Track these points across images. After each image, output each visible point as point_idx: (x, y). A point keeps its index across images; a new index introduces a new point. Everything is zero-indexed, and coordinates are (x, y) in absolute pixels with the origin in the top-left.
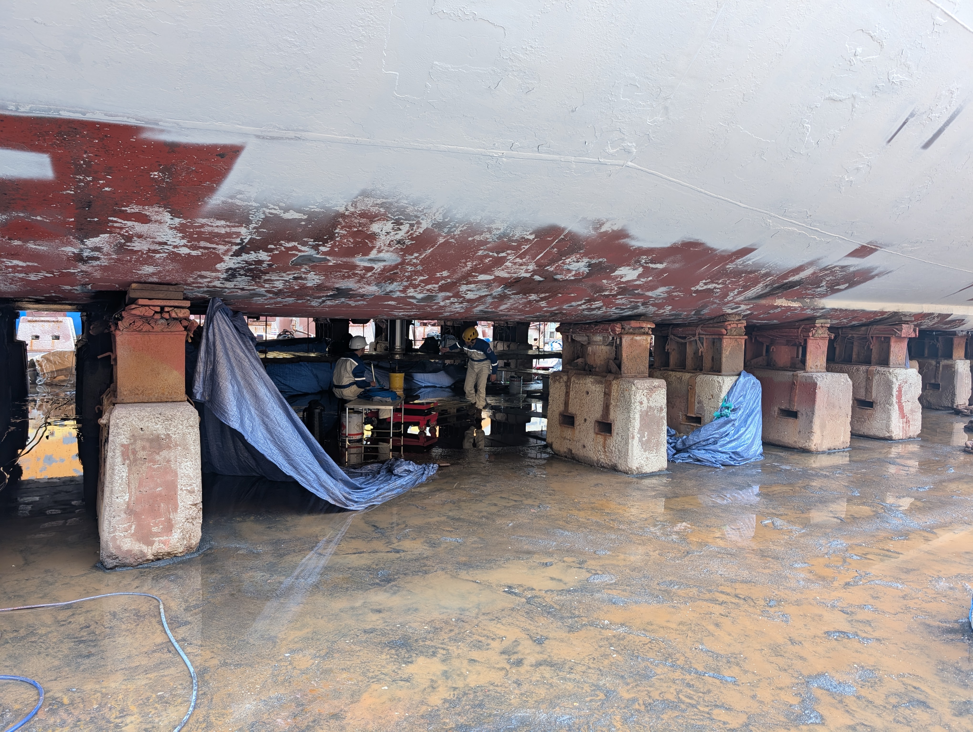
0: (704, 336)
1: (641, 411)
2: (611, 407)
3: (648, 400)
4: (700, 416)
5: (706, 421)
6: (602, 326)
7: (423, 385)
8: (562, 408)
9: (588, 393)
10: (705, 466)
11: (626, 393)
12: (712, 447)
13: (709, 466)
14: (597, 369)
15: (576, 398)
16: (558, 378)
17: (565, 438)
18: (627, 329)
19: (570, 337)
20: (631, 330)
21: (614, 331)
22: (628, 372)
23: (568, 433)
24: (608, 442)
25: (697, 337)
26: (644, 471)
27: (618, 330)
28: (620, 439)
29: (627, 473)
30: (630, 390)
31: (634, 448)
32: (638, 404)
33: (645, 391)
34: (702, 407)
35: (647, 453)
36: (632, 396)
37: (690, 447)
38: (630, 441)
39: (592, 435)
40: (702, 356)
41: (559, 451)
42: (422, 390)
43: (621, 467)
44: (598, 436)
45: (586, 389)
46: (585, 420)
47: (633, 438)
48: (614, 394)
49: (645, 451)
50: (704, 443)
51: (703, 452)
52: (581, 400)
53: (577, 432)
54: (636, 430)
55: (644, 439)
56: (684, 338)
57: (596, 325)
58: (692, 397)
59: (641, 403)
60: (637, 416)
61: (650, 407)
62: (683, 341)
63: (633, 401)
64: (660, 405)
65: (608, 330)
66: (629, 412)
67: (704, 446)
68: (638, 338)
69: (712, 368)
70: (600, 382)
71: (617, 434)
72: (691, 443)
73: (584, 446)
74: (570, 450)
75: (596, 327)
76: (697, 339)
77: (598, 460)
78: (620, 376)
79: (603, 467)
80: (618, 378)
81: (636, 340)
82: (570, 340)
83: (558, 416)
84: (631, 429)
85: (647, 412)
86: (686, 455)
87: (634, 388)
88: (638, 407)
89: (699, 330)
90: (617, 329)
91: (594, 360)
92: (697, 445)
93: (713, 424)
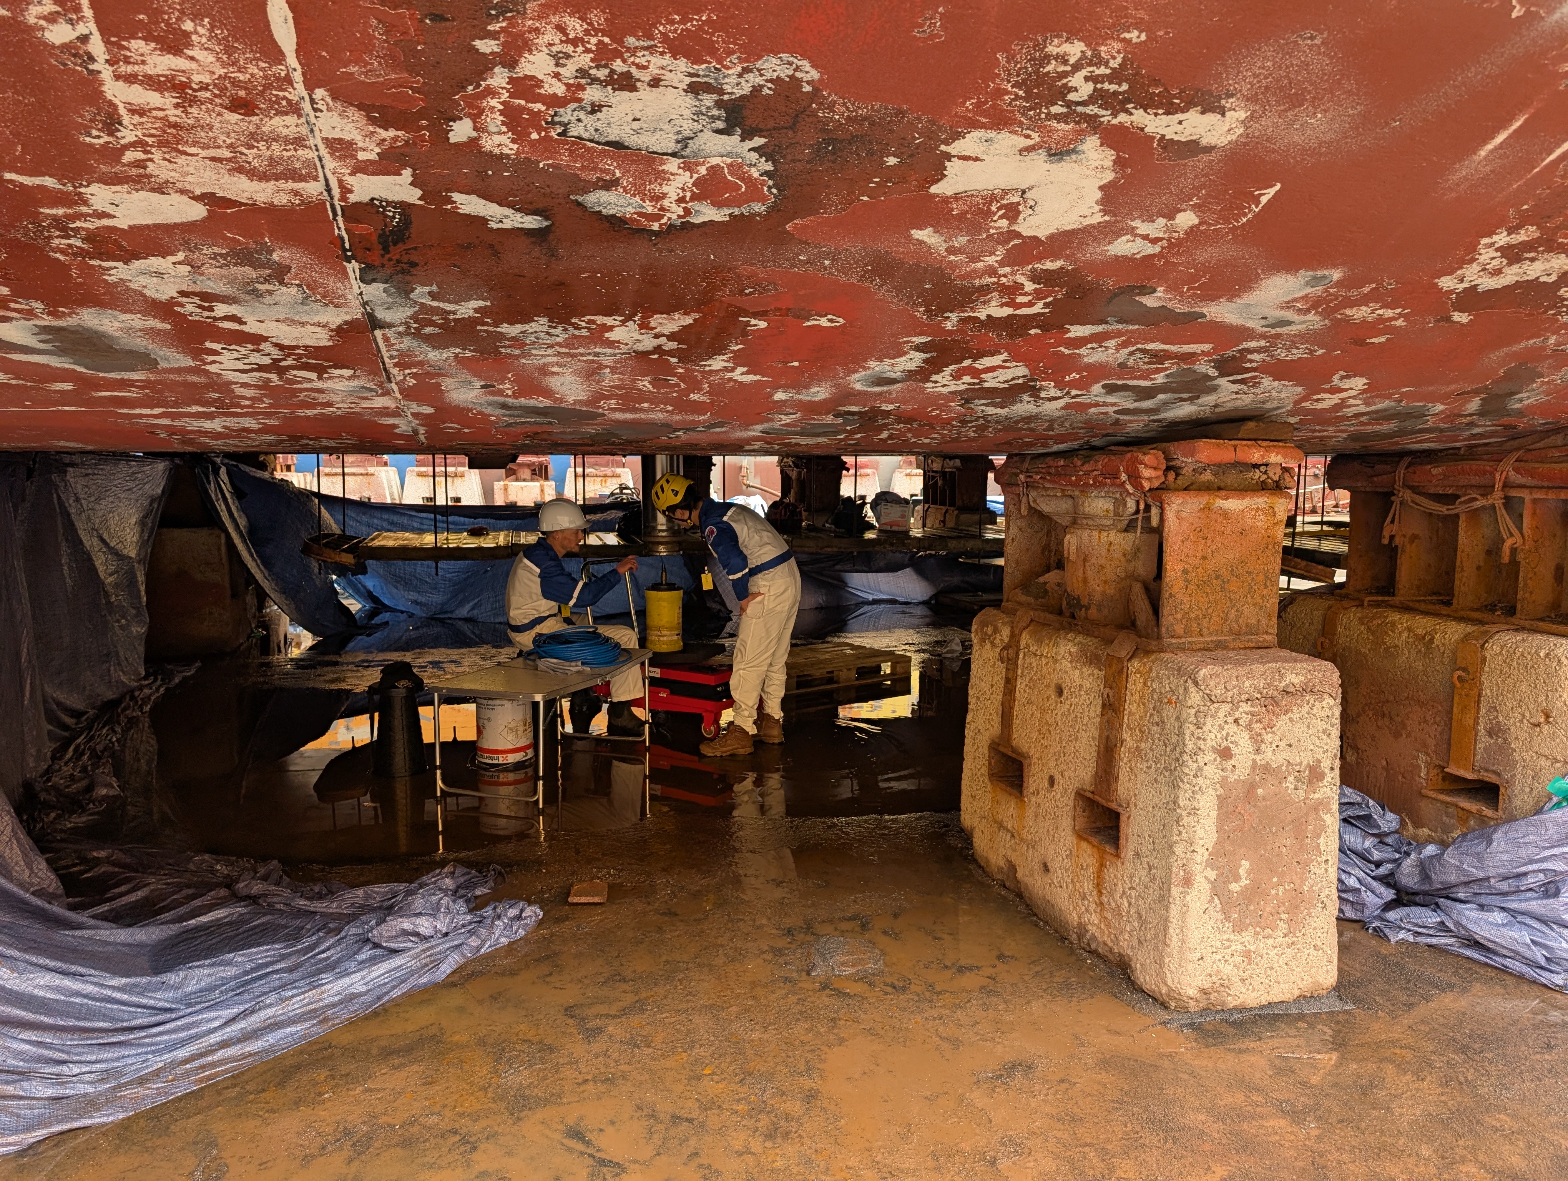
0: (1525, 494)
1: (1223, 782)
2: (1124, 755)
3: (1257, 740)
4: (1493, 779)
5: (1517, 802)
6: (1101, 461)
7: (870, 598)
8: (996, 729)
9: (1060, 691)
10: (1504, 970)
11: (1169, 712)
12: (1535, 905)
14: (1093, 613)
15: (1030, 702)
17: (1001, 826)
18: (1187, 471)
19: (1024, 500)
20: (1208, 476)
21: (1135, 478)
22: (1187, 632)
23: (1008, 809)
24: (1110, 873)
25: (1496, 498)
26: (1232, 1002)
27: (1150, 475)
28: (1143, 873)
29: (1164, 1006)
30: (1179, 703)
31: (1192, 921)
32: (1211, 756)
33: (1245, 707)
34: (1504, 750)
35: (1247, 936)
36: (1189, 729)
37: (1447, 893)
38: (1175, 891)
39: (1067, 837)
40: (1514, 563)
41: (987, 861)
43: (1146, 978)
44: (1084, 845)
45: (1055, 679)
46: (1052, 781)
47: (1188, 882)
48: (1132, 707)
49: (1239, 928)
50: (1504, 886)
51: (1499, 917)
52: (1043, 711)
53: (1030, 813)
54: (1201, 856)
55: (1235, 887)
56: (1451, 499)
57: (1087, 459)
58: (1464, 709)
59: (1225, 753)
60: (1207, 803)
61: (1266, 769)
62: (1443, 510)
63: (1190, 746)
64: (1306, 759)
65: (1116, 477)
66: (1174, 786)
67: (1504, 894)
68: (1233, 504)
70: (1093, 660)
71: (1137, 855)
72: (1453, 878)
73: (1046, 868)
74: (1013, 868)
75: (1087, 467)
76: (1499, 503)
77: (1082, 929)
78: (1153, 645)
79: (1093, 953)
80: (1148, 652)
82: (1024, 511)
83: (986, 751)
84: (1179, 850)
85: (1250, 788)
86: (1431, 918)
87: (1195, 697)
88: (1212, 771)
89: (1507, 471)
90: (1146, 473)
91: (1085, 581)
92: (1475, 888)
93: (1542, 824)
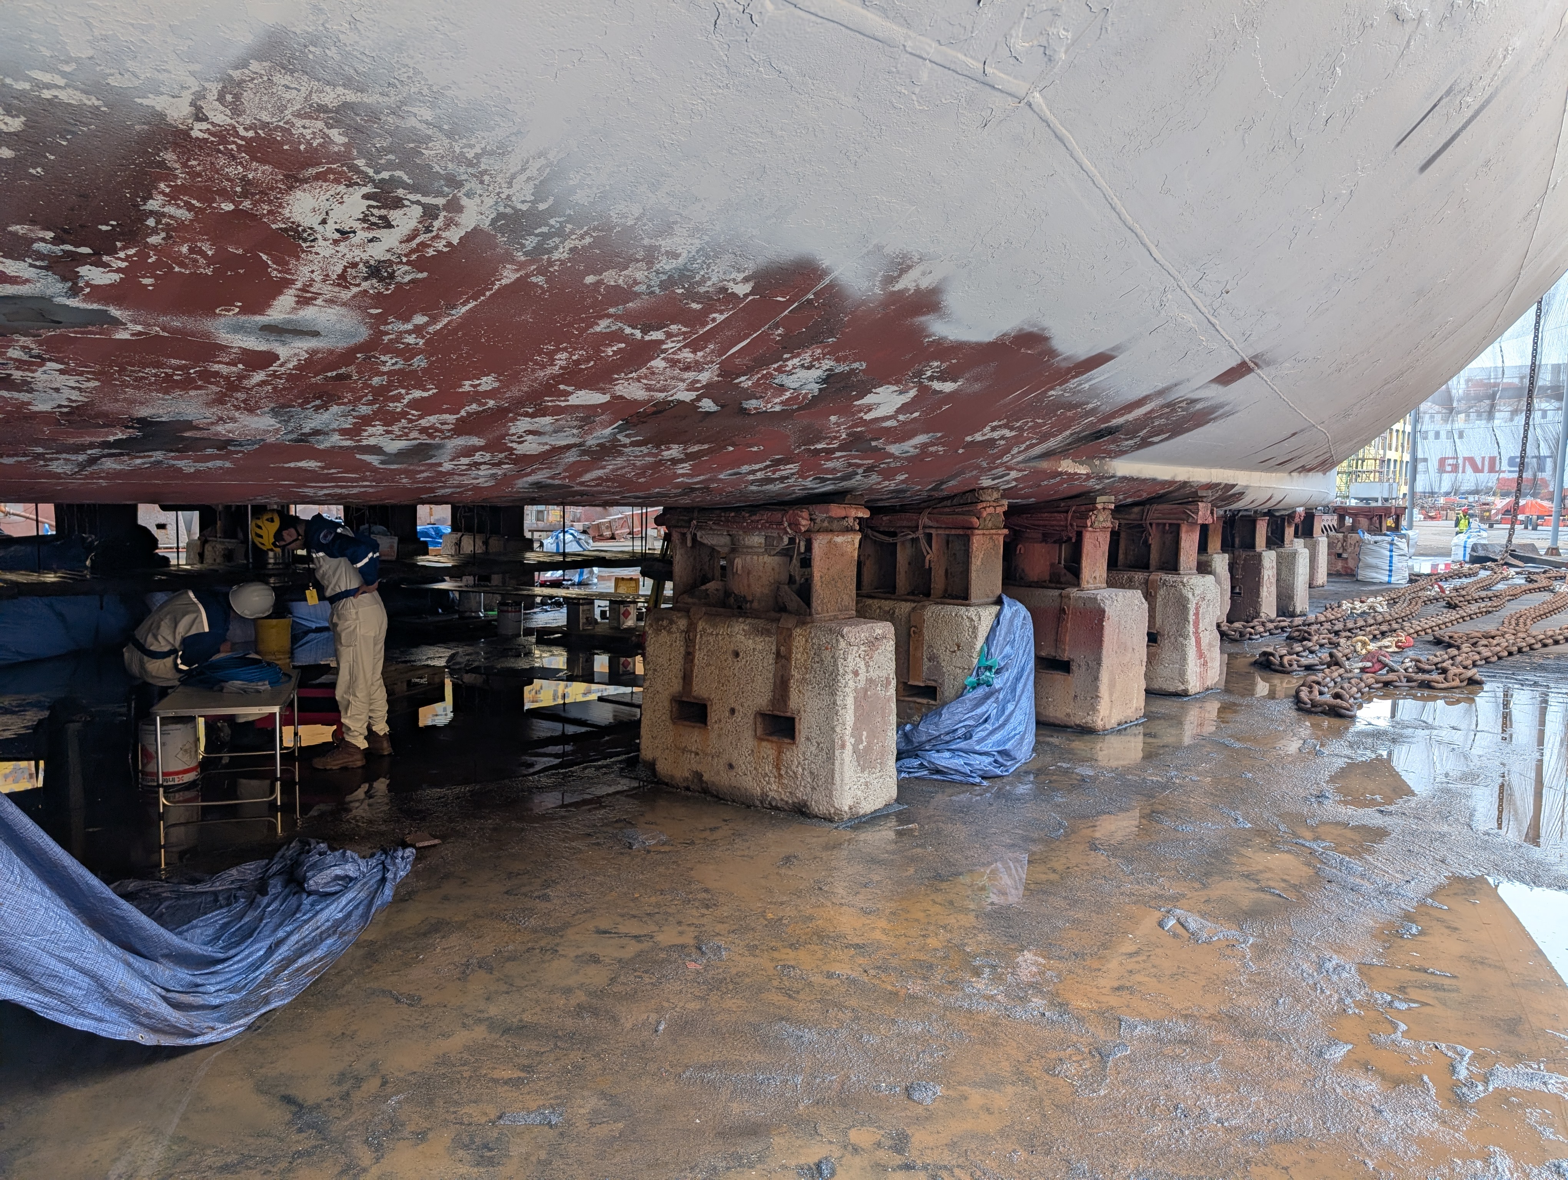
0: (933, 531)
1: (856, 690)
2: (793, 684)
3: (867, 666)
4: (933, 684)
5: (947, 694)
6: (767, 515)
7: (314, 626)
8: (676, 686)
9: (737, 654)
10: (953, 782)
11: (826, 655)
12: (963, 745)
13: (961, 783)
14: (755, 605)
15: (709, 665)
16: (665, 623)
17: (684, 750)
18: (818, 521)
19: (689, 537)
20: (826, 524)
21: (794, 525)
22: (822, 609)
23: (693, 737)
24: (787, 755)
25: (920, 534)
26: (862, 812)
27: (804, 523)
28: (813, 749)
29: (831, 820)
30: (834, 648)
31: (846, 768)
32: (851, 675)
33: (863, 648)
34: (938, 667)
35: (866, 774)
36: (840, 662)
37: (920, 747)
38: (837, 753)
39: (748, 741)
40: (930, 568)
41: (672, 777)
42: (312, 636)
43: (819, 807)
44: (764, 744)
45: (732, 647)
46: (733, 711)
47: (843, 746)
48: (798, 656)
49: (863, 771)
50: (948, 738)
51: (947, 754)
52: (721, 669)
53: (713, 735)
54: (848, 732)
55: (861, 747)
56: (894, 534)
57: (753, 513)
58: (916, 649)
59: (856, 673)
60: (850, 701)
61: (870, 681)
62: (891, 540)
63: (841, 671)
64: (885, 675)
65: (781, 523)
66: (833, 694)
67: (947, 742)
68: (839, 539)
69: (946, 590)
70: (766, 632)
71: (808, 739)
72: (924, 739)
73: (731, 766)
74: (699, 775)
75: (753, 518)
76: (921, 536)
77: (764, 795)
78: (808, 619)
79: (776, 808)
80: (804, 623)
81: (836, 544)
82: (689, 544)
83: (667, 704)
84: (838, 729)
85: (866, 691)
86: (916, 763)
87: (843, 644)
88: (851, 683)
89: (924, 520)
90: (804, 522)
91: (749, 586)
92: (934, 742)
93: (963, 702)
